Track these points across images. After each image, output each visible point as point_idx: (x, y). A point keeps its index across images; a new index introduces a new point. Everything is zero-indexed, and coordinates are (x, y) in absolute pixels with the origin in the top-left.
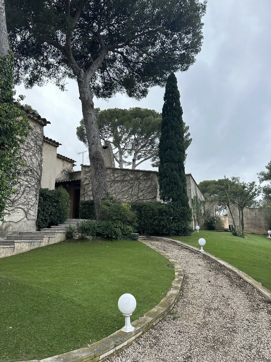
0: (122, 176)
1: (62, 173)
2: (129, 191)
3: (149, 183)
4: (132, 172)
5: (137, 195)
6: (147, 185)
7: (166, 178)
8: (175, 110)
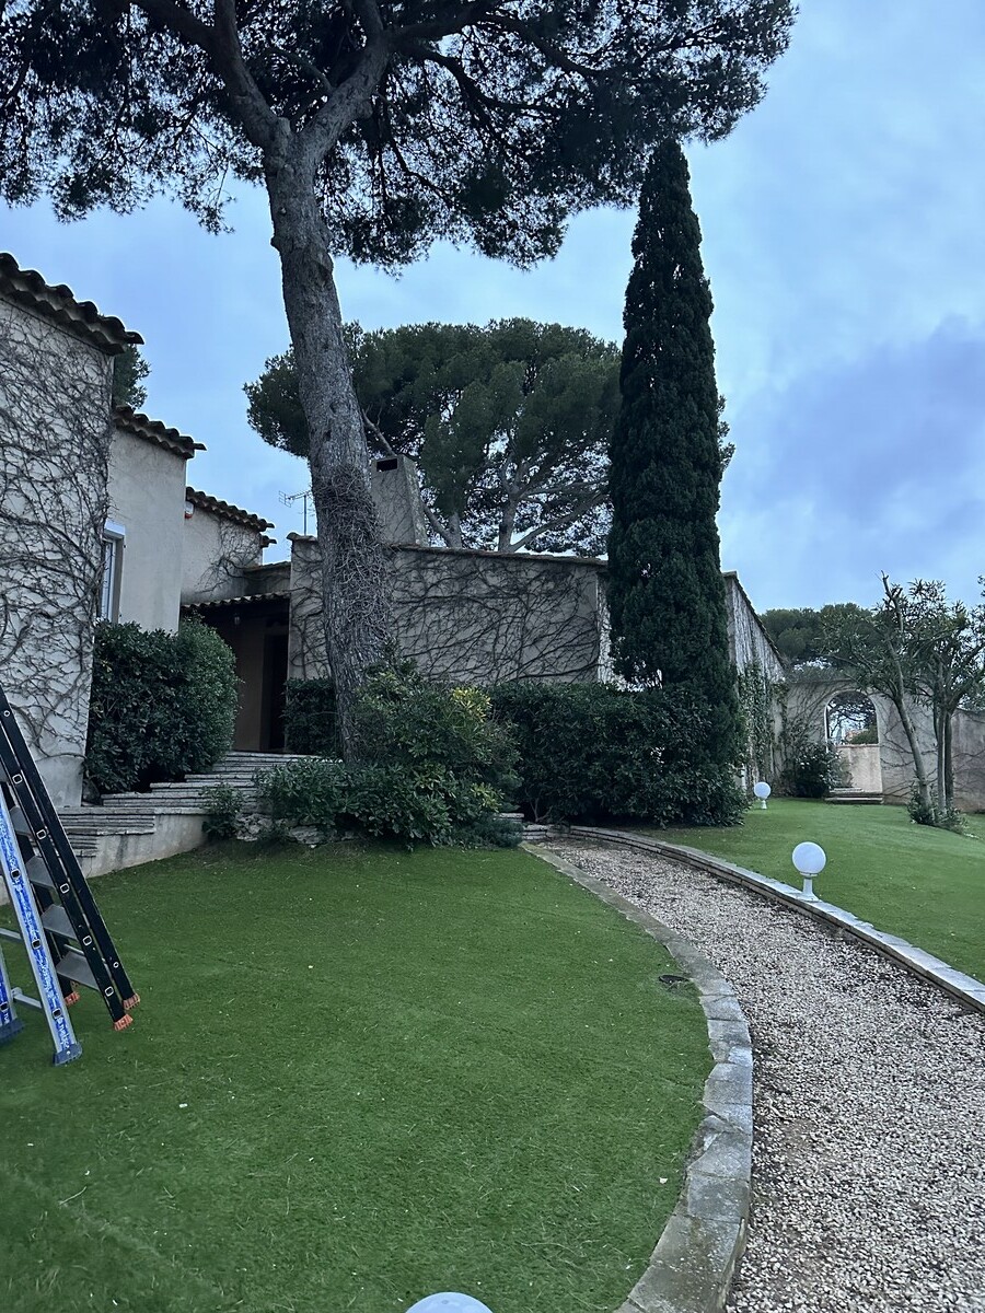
0: (457, 579)
1: (215, 568)
2: (484, 643)
3: (567, 607)
4: (497, 565)
5: (517, 656)
6: (558, 617)
7: (639, 586)
8: (681, 295)
